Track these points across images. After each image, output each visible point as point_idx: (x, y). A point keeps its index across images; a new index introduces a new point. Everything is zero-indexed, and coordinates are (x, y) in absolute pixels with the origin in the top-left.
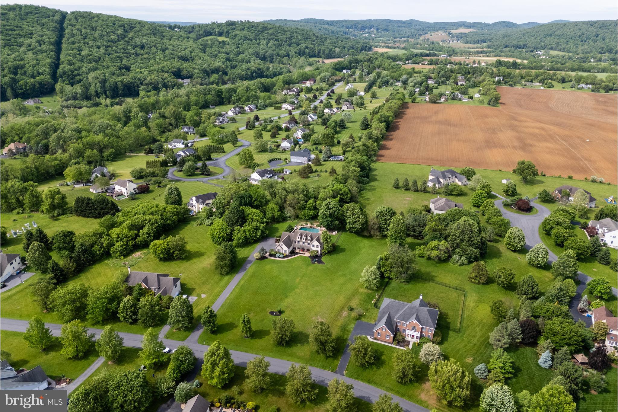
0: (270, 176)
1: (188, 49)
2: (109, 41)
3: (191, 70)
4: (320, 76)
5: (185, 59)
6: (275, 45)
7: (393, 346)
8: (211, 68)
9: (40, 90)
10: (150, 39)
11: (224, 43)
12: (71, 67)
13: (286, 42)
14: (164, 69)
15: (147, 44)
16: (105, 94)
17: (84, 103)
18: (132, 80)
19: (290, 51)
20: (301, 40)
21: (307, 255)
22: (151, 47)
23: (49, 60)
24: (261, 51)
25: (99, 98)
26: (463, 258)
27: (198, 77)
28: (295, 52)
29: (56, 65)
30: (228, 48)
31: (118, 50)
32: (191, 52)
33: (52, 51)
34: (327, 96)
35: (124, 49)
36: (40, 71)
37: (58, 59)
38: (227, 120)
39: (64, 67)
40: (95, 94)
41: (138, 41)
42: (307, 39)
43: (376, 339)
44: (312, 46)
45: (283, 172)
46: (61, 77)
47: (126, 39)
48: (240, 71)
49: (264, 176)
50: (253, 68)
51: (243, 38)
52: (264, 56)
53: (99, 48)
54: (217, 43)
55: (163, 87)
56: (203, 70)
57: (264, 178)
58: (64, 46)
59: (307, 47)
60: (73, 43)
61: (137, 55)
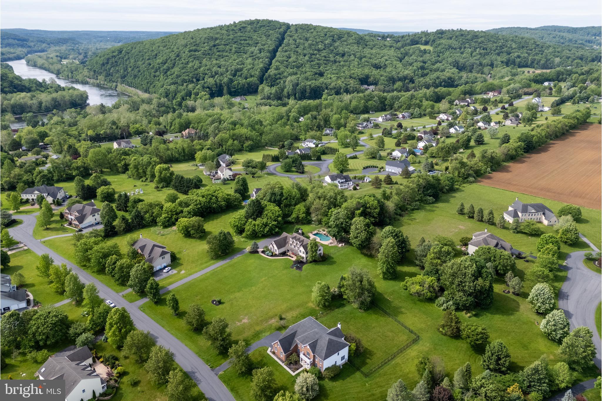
0: (343, 181)
1: (385, 58)
2: (316, 50)
3: (378, 77)
4: (508, 87)
5: (377, 67)
6: (480, 54)
7: (283, 365)
8: (399, 76)
9: (248, 90)
10: (352, 48)
11: (425, 52)
12: (277, 71)
13: (495, 51)
14: (352, 76)
15: (348, 52)
16: (295, 95)
17: (275, 102)
18: (319, 85)
19: (496, 60)
20: (515, 48)
21: (294, 259)
22: (350, 55)
23: (261, 65)
24: (461, 60)
25: (289, 99)
26: (451, 303)
27: (382, 84)
28: (502, 62)
29: (266, 69)
30: (427, 57)
31: (320, 58)
32: (386, 60)
33: (267, 58)
34: (502, 108)
35: (325, 57)
36: (252, 74)
37: (270, 63)
38: (370, 125)
39: (272, 72)
40: (287, 95)
41: (341, 49)
42: (523, 47)
43: (274, 353)
44: (526, 55)
45: (364, 180)
46: (267, 80)
47: (332, 48)
48: (428, 79)
49: (336, 180)
50: (443, 77)
51: (447, 46)
52: (464, 65)
53: (305, 56)
54: (417, 52)
55: (344, 92)
56: (389, 78)
57: (335, 182)
58: (278, 54)
59: (519, 57)
60: (286, 51)
61: (335, 62)
